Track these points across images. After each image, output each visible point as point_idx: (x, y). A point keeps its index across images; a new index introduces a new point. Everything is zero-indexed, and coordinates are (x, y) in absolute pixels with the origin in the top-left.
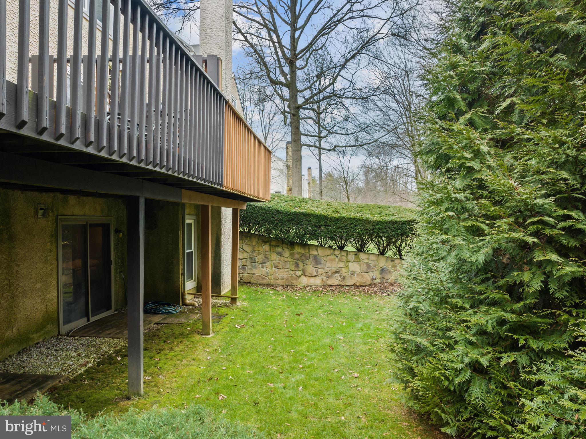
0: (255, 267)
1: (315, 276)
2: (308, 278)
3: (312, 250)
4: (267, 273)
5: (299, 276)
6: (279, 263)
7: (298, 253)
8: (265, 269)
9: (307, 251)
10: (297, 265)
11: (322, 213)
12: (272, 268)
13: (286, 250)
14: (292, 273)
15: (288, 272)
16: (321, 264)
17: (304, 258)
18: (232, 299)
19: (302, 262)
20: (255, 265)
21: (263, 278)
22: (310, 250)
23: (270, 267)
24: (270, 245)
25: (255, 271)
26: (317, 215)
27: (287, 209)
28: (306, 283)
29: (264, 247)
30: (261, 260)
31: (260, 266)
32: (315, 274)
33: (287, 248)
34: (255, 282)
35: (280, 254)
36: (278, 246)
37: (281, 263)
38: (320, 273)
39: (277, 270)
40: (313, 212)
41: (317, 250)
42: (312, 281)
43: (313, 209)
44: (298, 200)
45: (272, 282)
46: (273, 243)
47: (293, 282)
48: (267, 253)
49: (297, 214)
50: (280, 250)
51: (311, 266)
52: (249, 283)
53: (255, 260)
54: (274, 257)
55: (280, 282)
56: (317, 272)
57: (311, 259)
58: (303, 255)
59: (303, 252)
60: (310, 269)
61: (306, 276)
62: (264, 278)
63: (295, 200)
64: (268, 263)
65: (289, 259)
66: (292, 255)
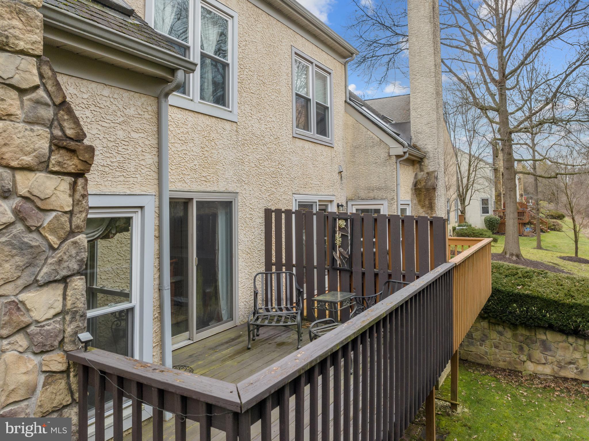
0: (472, 344)
1: (544, 364)
2: (535, 364)
3: (540, 334)
4: (486, 352)
5: (524, 362)
6: (499, 343)
7: (522, 335)
8: (483, 348)
9: (533, 334)
10: (521, 349)
11: (551, 296)
12: (492, 347)
13: (507, 329)
14: (516, 356)
15: (510, 354)
16: (550, 350)
17: (529, 341)
18: (452, 404)
19: (527, 345)
20: (472, 342)
21: (482, 358)
22: (537, 334)
23: (489, 347)
24: (489, 322)
25: (473, 349)
26: (546, 300)
27: (509, 289)
28: (532, 369)
29: (482, 323)
30: (479, 337)
31: (478, 343)
32: (544, 361)
33: (510, 328)
34: (473, 361)
35: (501, 334)
36: (499, 324)
37: (502, 343)
38: (550, 361)
39: (497, 351)
40: (539, 295)
41: (545, 334)
42: (540, 369)
43: (540, 290)
44: (520, 275)
45: (492, 363)
46: (493, 320)
47: (517, 366)
48: (486, 331)
49: (521, 296)
50: (500, 328)
51: (538, 351)
52: (466, 360)
53: (472, 337)
54: (494, 335)
55: (501, 364)
56: (546, 359)
57: (538, 344)
58: (527, 338)
59: (528, 334)
60: (538, 354)
61: (532, 362)
62: (484, 358)
63: (517, 273)
64: (487, 341)
65: (511, 340)
66: (515, 336)
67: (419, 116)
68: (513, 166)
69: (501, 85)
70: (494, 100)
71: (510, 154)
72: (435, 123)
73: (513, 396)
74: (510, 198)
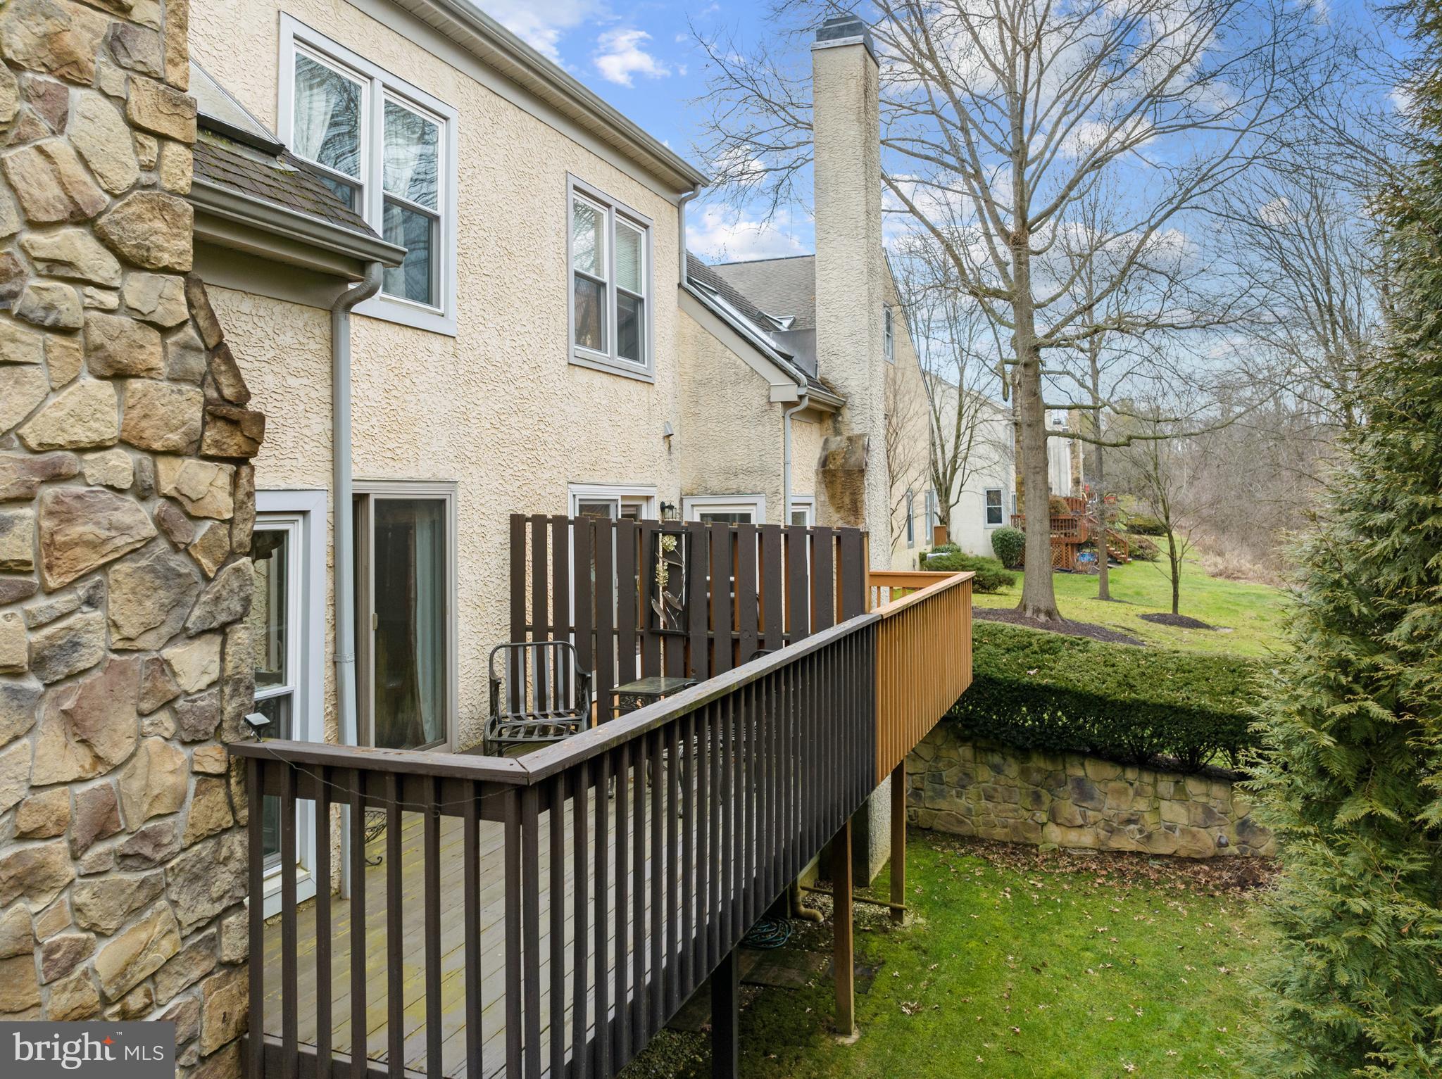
0: (941, 794)
1: (1081, 826)
2: (1063, 829)
3: (1072, 766)
4: (969, 810)
5: (1043, 825)
6: (995, 790)
7: (1039, 770)
8: (963, 801)
9: (1060, 767)
10: (1037, 798)
11: (1092, 688)
12: (980, 799)
13: (1011, 760)
14: (1026, 814)
15: (1016, 811)
16: (1092, 798)
17: (1053, 782)
18: (893, 910)
19: (1049, 791)
20: (942, 790)
21: (960, 822)
22: (1068, 766)
23: (975, 798)
24: (975, 747)
25: (943, 804)
26: (1081, 695)
27: (1012, 676)
28: (1059, 840)
29: (961, 750)
30: (956, 779)
31: (954, 792)
32: (1080, 821)
33: (1014, 756)
34: (942, 829)
35: (997, 769)
36: (993, 751)
37: (1000, 789)
38: (1092, 820)
39: (990, 805)
40: (1070, 686)
41: (1083, 765)
42: (1073, 837)
43: (1071, 676)
44: (1035, 647)
45: (981, 831)
46: (982, 743)
47: (1028, 835)
48: (968, 765)
49: (1034, 689)
50: (997, 759)
51: (1070, 801)
52: (930, 829)
53: (941, 779)
54: (984, 775)
55: (999, 833)
56: (1084, 817)
57: (1070, 787)
58: (1050, 775)
59: (1050, 768)
60: (1069, 808)
61: (1057, 824)
62: (963, 822)
63: (1031, 644)
64: (970, 787)
65: (1018, 783)
66: (1025, 773)
67: (833, 319)
68: (1041, 421)
69: (1018, 243)
70: (1005, 275)
71: (1035, 394)
72: (866, 334)
73: (1016, 891)
74: (1035, 488)
